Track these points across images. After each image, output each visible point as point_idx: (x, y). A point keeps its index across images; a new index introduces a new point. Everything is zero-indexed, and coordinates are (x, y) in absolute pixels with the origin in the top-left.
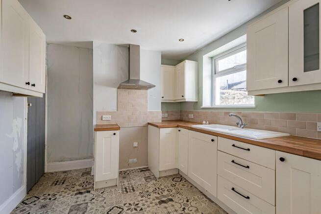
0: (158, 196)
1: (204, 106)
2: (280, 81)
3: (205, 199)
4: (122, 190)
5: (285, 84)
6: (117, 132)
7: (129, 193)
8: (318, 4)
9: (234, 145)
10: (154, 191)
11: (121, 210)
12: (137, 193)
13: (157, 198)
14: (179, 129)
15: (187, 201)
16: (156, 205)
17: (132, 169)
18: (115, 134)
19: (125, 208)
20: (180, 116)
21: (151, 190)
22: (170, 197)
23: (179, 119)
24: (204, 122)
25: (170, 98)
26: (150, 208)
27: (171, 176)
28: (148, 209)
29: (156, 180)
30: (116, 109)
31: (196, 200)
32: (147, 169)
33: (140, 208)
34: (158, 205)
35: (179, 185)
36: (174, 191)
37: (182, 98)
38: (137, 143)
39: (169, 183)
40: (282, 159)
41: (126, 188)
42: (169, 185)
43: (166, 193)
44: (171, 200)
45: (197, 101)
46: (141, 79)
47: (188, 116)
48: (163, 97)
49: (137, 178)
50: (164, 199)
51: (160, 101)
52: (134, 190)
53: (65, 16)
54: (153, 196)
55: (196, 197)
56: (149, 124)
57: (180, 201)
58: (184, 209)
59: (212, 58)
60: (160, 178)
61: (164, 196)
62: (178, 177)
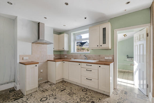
0: (59, 89)
1: (71, 52)
2: (98, 46)
3: (76, 86)
4: (42, 92)
5: (99, 47)
6: (37, 65)
7: (46, 92)
8: (105, 28)
9: (87, 65)
10: (57, 88)
11: (46, 98)
12: (50, 91)
13: (59, 90)
14: (64, 62)
15: (71, 88)
16: (60, 92)
17: (40, 83)
18: (36, 66)
19: (48, 97)
20: (60, 56)
21: (55, 88)
22: (64, 88)
23: (59, 58)
24: (72, 59)
25: (57, 49)
26: (59, 94)
27: (60, 82)
28: (58, 94)
29: (55, 85)
30: (31, 53)
31: (74, 87)
32: (48, 82)
33: (54, 95)
34: (61, 92)
35: (66, 84)
36: (65, 86)
37: (63, 49)
38: (42, 70)
39: (61, 84)
40: (100, 67)
41: (43, 91)
42: (62, 85)
43: (62, 88)
44: (65, 89)
45: (68, 50)
46: (45, 40)
47: (64, 57)
48: (54, 48)
49: (46, 86)
50: (63, 90)
51: (53, 50)
52: (47, 90)
53: (8, 2)
54: (57, 90)
55: (73, 86)
56: (48, 60)
57: (69, 89)
58: (71, 90)
59: (74, 34)
60: (56, 83)
61: (62, 89)
62: (63, 82)
